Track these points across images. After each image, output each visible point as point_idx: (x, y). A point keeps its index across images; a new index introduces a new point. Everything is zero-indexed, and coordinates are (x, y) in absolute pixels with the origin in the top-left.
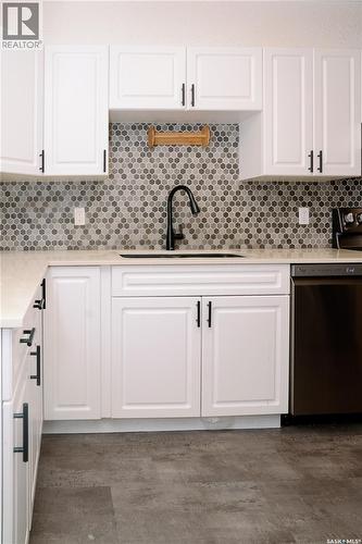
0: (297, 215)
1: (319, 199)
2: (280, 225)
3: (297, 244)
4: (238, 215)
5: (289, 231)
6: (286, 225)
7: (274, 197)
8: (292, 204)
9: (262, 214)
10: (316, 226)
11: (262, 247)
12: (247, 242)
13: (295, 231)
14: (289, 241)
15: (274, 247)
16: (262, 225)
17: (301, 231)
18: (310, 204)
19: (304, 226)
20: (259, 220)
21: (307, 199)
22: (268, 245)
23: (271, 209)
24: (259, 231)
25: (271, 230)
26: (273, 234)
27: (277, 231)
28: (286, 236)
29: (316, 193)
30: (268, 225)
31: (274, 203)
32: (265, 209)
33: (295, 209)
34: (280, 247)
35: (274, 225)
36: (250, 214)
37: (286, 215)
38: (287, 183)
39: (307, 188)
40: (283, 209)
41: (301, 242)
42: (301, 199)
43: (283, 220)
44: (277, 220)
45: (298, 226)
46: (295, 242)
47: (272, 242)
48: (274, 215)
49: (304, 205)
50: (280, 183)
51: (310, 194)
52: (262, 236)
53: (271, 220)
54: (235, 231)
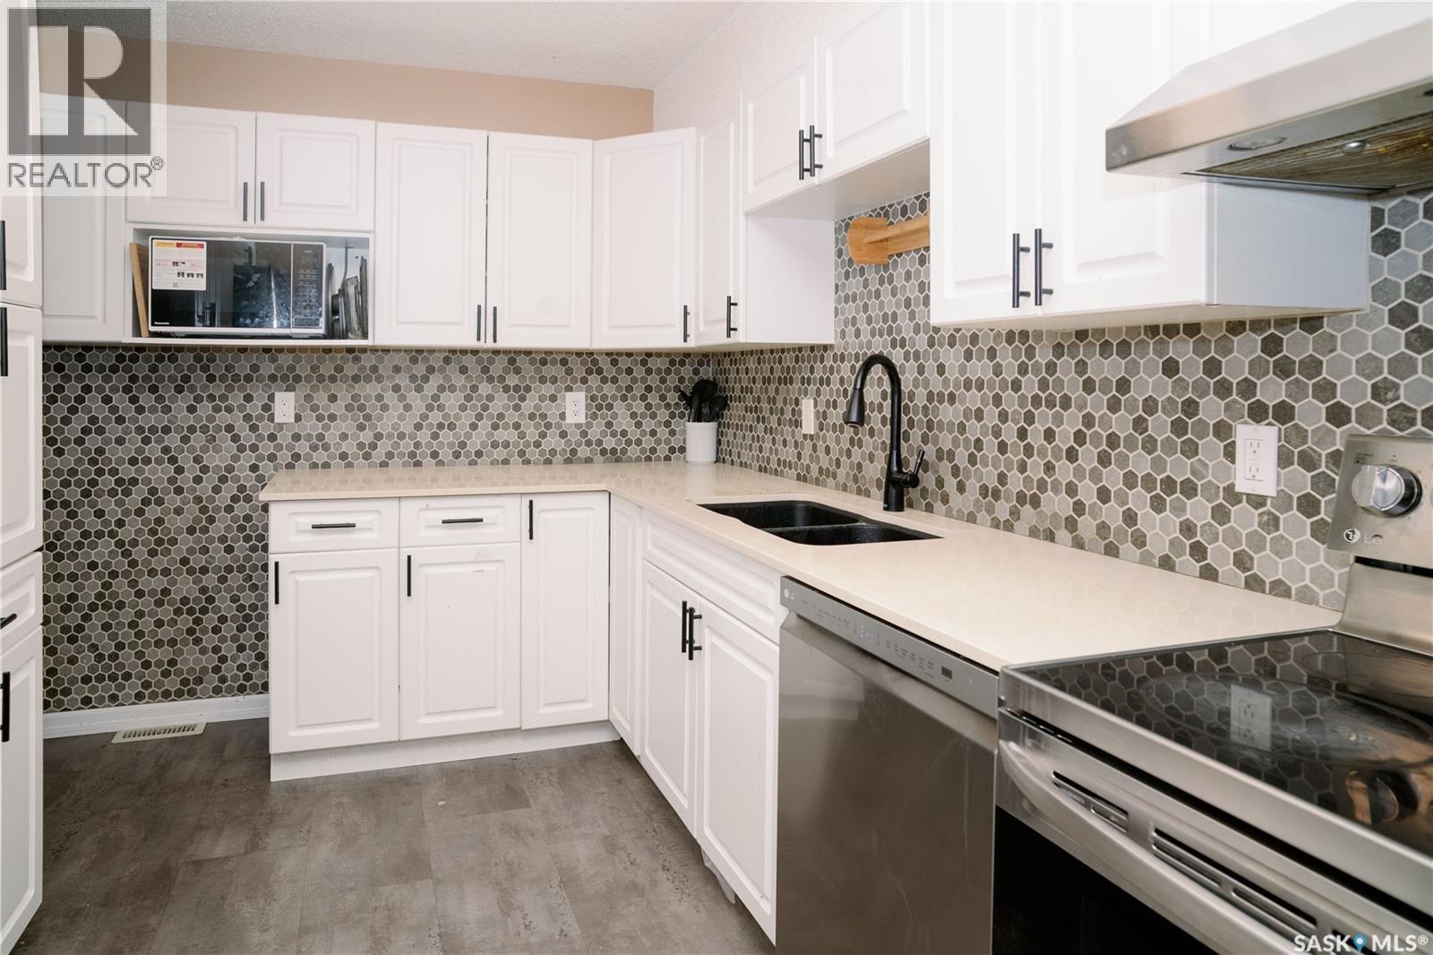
0: (1230, 453)
1: (1324, 391)
2: (1169, 485)
3: (1226, 568)
4: (1049, 435)
5: (1199, 510)
6: (1189, 489)
7: (1150, 382)
8: (1212, 409)
9: (1113, 441)
10: (1308, 505)
11: (1112, 551)
12: (1071, 524)
13: (1221, 514)
14: (1198, 551)
15: (1146, 560)
16: (1113, 477)
17: (1245, 520)
18: (1284, 413)
19: (1258, 501)
20: (1104, 460)
21: (1272, 391)
22: (1127, 548)
23: (1139, 424)
24: (1104, 495)
25: (1139, 500)
26: (1144, 512)
27: (1158, 504)
28: (1188, 529)
29: (1312, 367)
30: (1130, 481)
31: (1150, 406)
32: (1121, 424)
33: (1223, 430)
34: (1166, 564)
35: (1148, 482)
36: (1080, 437)
37: (1191, 450)
38: (1192, 329)
39: (1271, 346)
40: (1179, 428)
41: (1242, 561)
42: (1248, 388)
43: (1177, 465)
44: (1158, 464)
45: (1233, 496)
46: (1220, 554)
47: (1140, 541)
48: (1149, 446)
49: (1258, 413)
50: (1171, 330)
51: (1284, 369)
52: (1112, 514)
53: (1140, 463)
54: (1042, 485)
